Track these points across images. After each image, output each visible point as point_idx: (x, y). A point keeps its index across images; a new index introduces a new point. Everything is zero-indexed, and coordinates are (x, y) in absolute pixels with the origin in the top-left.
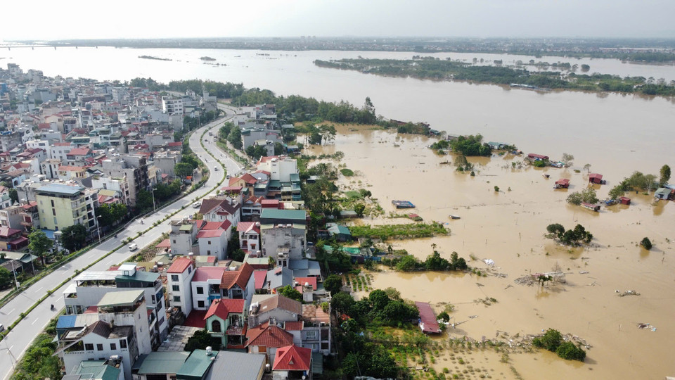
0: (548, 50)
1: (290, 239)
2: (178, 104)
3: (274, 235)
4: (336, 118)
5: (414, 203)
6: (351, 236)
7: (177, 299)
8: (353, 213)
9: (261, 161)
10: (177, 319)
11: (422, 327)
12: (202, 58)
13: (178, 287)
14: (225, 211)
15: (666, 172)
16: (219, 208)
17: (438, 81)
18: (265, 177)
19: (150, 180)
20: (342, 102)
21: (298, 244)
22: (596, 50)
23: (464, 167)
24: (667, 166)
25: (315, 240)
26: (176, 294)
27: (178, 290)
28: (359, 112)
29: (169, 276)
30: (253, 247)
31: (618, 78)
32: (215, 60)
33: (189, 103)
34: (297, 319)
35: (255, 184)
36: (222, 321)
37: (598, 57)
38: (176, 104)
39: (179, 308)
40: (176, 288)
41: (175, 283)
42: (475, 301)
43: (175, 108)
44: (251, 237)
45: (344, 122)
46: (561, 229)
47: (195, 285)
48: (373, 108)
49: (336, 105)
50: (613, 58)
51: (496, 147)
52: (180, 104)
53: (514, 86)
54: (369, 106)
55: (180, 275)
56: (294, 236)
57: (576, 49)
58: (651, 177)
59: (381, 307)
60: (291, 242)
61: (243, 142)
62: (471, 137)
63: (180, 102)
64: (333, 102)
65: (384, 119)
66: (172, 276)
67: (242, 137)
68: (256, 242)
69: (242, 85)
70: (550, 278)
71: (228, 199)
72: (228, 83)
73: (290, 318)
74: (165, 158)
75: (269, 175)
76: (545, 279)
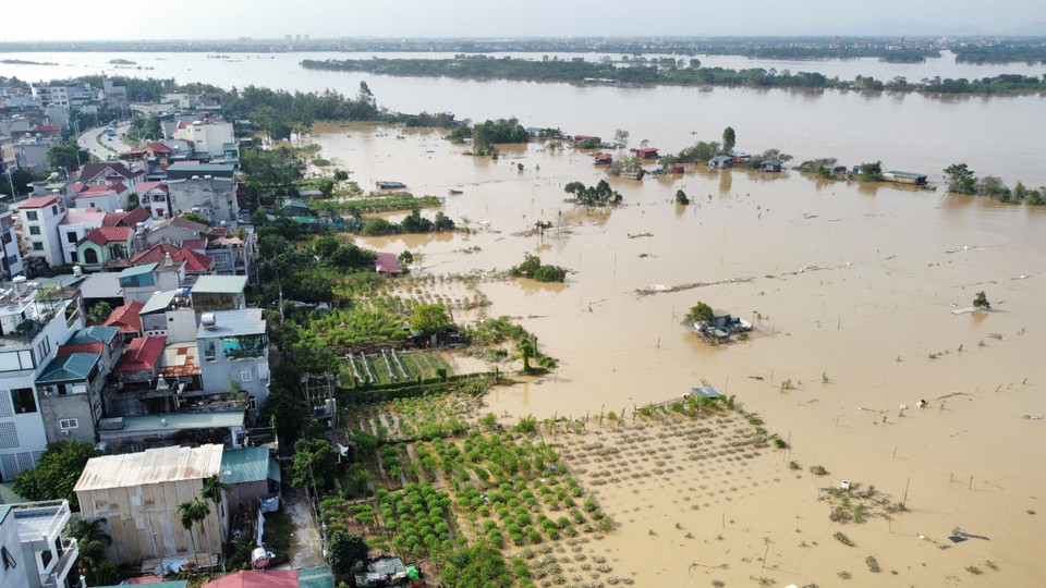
0: (652, 47)
1: (211, 196)
2: (59, 94)
3: (188, 191)
4: (318, 112)
5: (404, 183)
6: (308, 209)
7: (38, 246)
8: (319, 192)
9: (180, 127)
10: (39, 268)
11: (378, 269)
12: (111, 62)
13: (38, 228)
14: (119, 175)
15: (730, 135)
16: (109, 172)
17: (485, 81)
18: (185, 147)
19: (5, 164)
20: (327, 91)
21: (223, 203)
22: (716, 48)
23: (486, 151)
24: (730, 128)
25: (253, 209)
26: (36, 238)
27: (39, 233)
28: (352, 103)
29: (23, 213)
30: (160, 212)
31: (733, 71)
32: (134, 63)
33: (79, 94)
34: (199, 238)
35: (170, 154)
36: (97, 249)
37: (718, 54)
38: (56, 94)
39: (43, 259)
40: (35, 230)
41: (32, 223)
42: (455, 251)
43: (55, 100)
44: (157, 198)
45: (331, 119)
46: (580, 187)
47: (64, 230)
48: (372, 98)
49: (319, 96)
50: (738, 54)
51: (537, 133)
52: (63, 94)
53: (590, 82)
54: (367, 94)
55: (39, 211)
56: (216, 191)
57: (693, 46)
58: (714, 145)
59: (327, 254)
60: (212, 200)
61: (164, 132)
62: (502, 121)
63: (62, 90)
64: (314, 92)
65: (389, 112)
66: (28, 213)
67: (162, 124)
68: (164, 205)
69: (173, 80)
70: (549, 225)
71: (124, 162)
72: (151, 79)
73: (190, 238)
74: (32, 145)
75: (191, 144)
76: (544, 227)
